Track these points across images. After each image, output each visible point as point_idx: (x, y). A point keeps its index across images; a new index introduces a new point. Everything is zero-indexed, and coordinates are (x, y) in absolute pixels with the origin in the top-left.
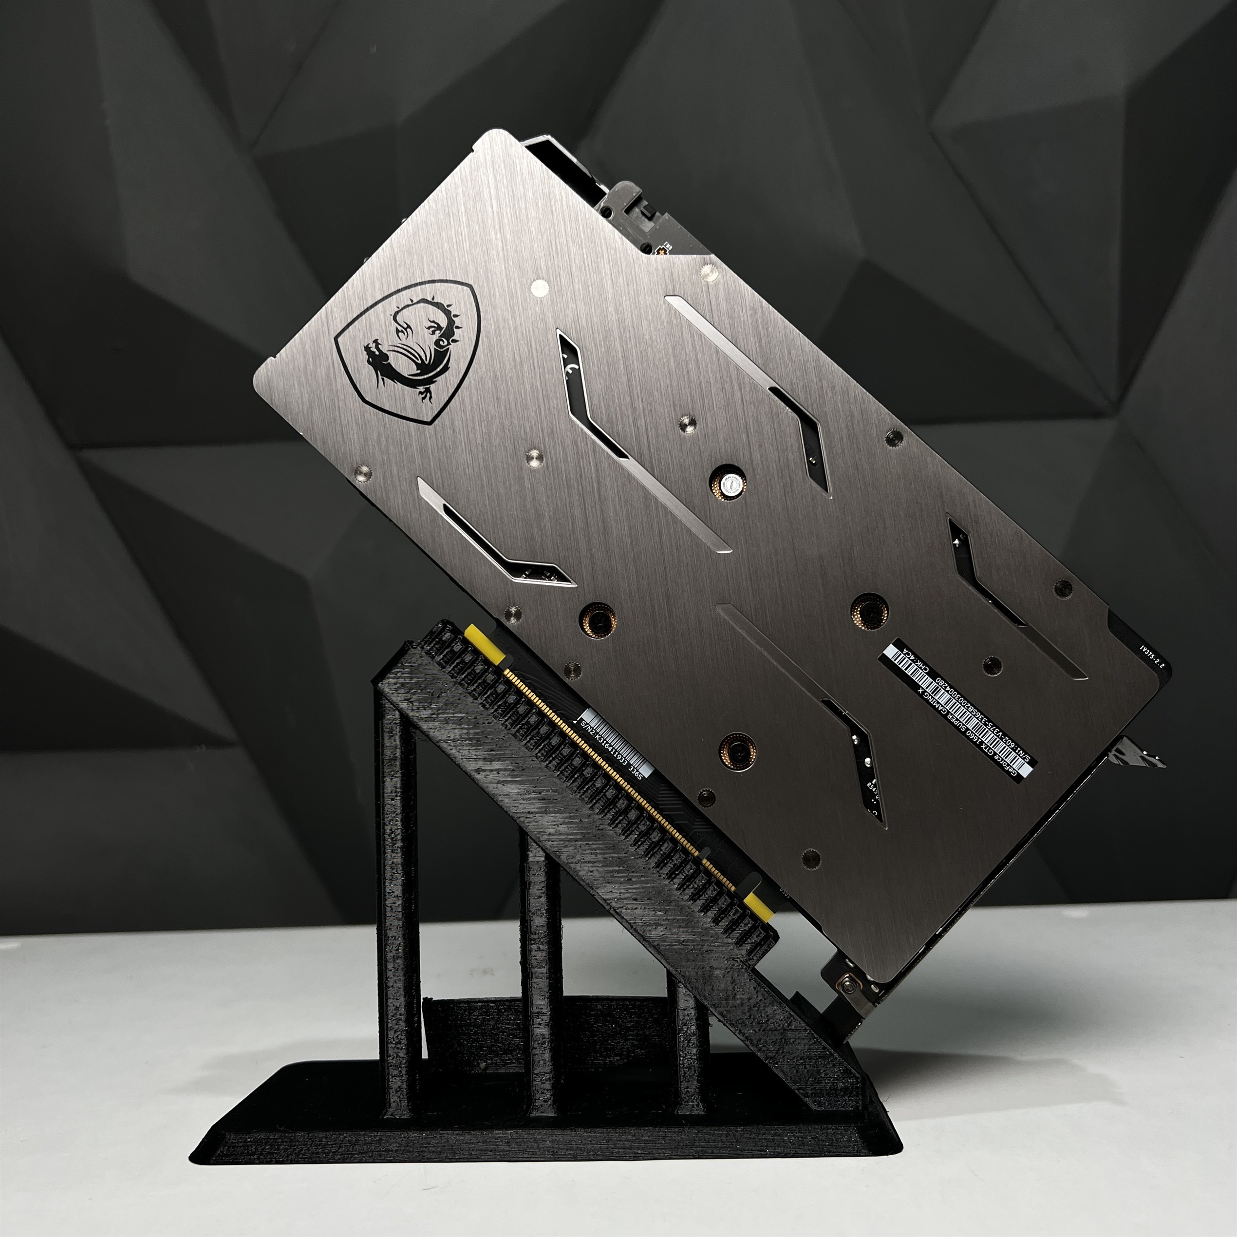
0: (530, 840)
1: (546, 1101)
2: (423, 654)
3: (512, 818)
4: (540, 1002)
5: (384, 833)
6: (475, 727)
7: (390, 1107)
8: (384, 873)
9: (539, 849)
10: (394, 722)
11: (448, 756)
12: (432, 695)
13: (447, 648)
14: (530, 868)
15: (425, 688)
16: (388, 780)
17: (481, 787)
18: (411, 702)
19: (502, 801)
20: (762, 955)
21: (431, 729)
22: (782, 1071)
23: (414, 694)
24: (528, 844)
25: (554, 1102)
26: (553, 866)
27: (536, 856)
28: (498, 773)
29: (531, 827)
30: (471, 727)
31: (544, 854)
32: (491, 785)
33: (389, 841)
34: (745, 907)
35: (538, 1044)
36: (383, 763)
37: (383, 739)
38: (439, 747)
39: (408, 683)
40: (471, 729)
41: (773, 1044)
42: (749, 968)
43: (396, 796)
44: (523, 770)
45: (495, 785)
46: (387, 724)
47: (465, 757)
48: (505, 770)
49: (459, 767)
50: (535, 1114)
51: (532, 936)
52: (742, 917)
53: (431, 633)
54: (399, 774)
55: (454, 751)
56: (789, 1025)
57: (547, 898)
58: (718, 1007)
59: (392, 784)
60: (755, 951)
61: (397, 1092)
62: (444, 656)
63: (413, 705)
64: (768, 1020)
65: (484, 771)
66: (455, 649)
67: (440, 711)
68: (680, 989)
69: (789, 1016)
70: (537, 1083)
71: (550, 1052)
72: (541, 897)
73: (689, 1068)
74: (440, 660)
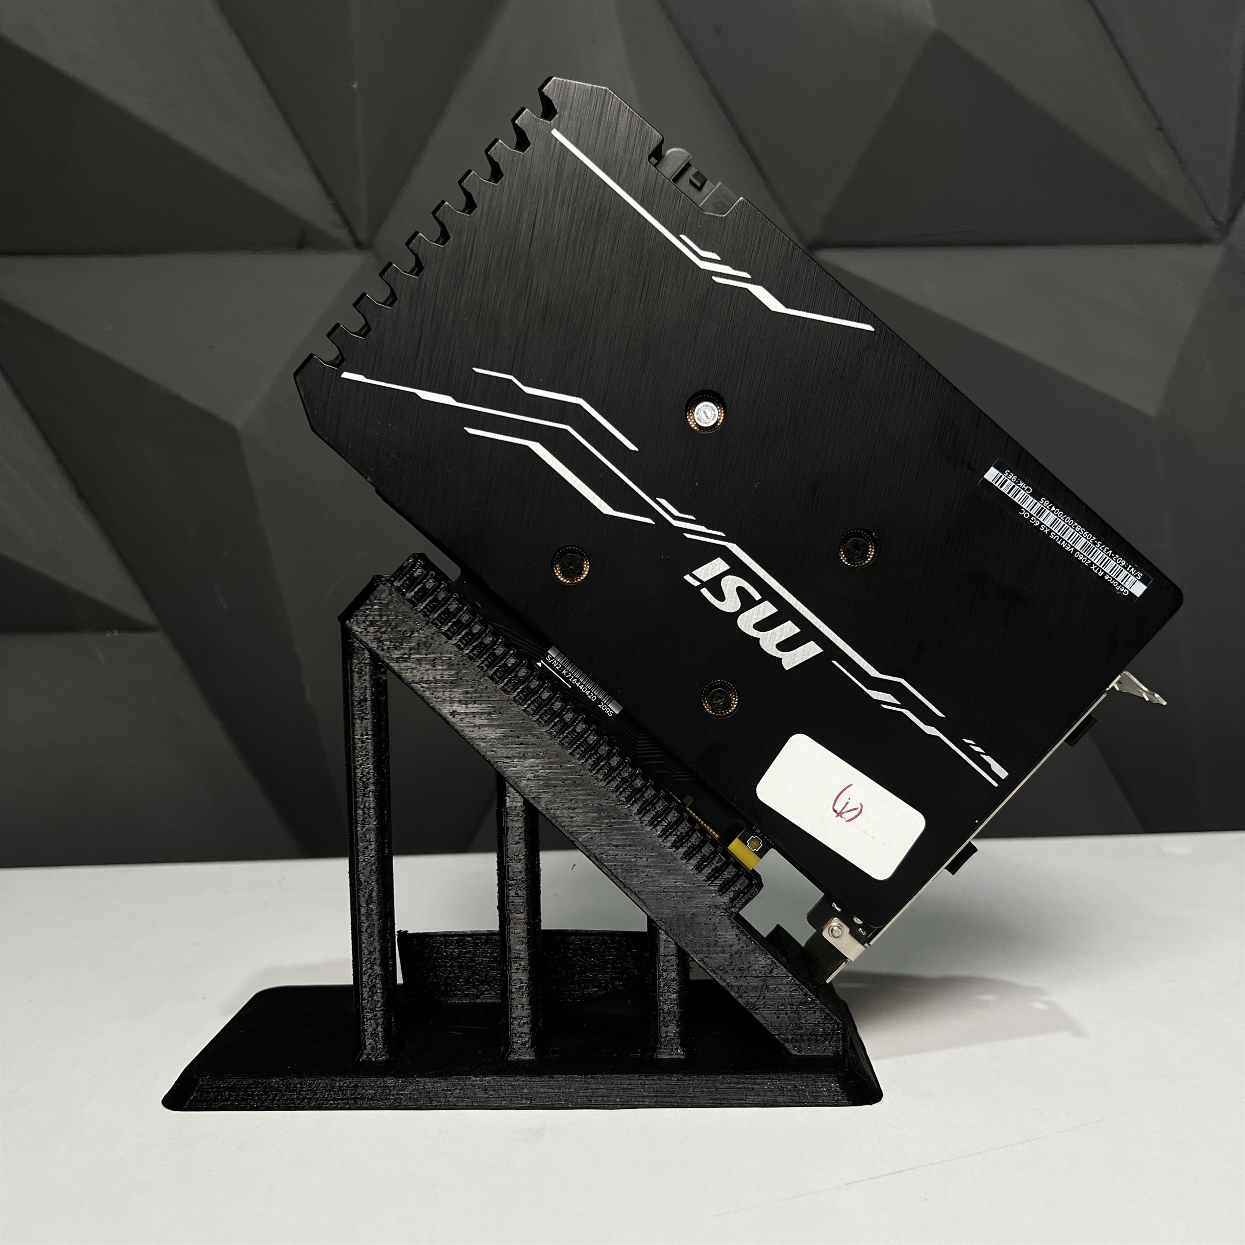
0: (507, 784)
1: (524, 1044)
2: (393, 590)
3: (489, 762)
4: (519, 947)
5: (355, 776)
6: (449, 669)
7: (365, 1049)
8: (356, 816)
9: (517, 794)
10: (363, 662)
11: (422, 698)
12: (403, 634)
13: (418, 584)
14: (507, 814)
15: (396, 627)
16: (358, 721)
17: (456, 731)
18: (381, 642)
19: (478, 745)
20: (745, 902)
21: (402, 669)
22: (763, 1017)
23: (383, 633)
24: (506, 790)
25: (532, 1046)
26: (531, 812)
27: (513, 801)
28: (474, 717)
29: (510, 771)
30: (444, 668)
31: (522, 800)
32: (468, 729)
33: (360, 785)
34: (728, 855)
35: (516, 988)
36: (353, 704)
37: (352, 679)
38: (412, 689)
39: (377, 621)
40: (446, 670)
41: (754, 990)
42: (732, 915)
43: (367, 739)
44: (500, 713)
45: (471, 729)
46: (356, 664)
47: (439, 700)
48: (482, 713)
49: (434, 709)
50: (513, 1057)
51: (510, 882)
52: (726, 865)
53: (402, 568)
54: (369, 716)
55: (427, 693)
56: (771, 972)
57: (525, 844)
58: (699, 953)
59: (363, 726)
60: (738, 899)
61: (372, 1034)
62: (416, 593)
63: (383, 644)
64: (750, 967)
65: (460, 714)
66: (427, 587)
67: (412, 651)
68: (661, 936)
69: (770, 963)
70: (514, 1026)
71: (528, 996)
72: (518, 843)
73: (669, 1013)
74: (412, 597)
